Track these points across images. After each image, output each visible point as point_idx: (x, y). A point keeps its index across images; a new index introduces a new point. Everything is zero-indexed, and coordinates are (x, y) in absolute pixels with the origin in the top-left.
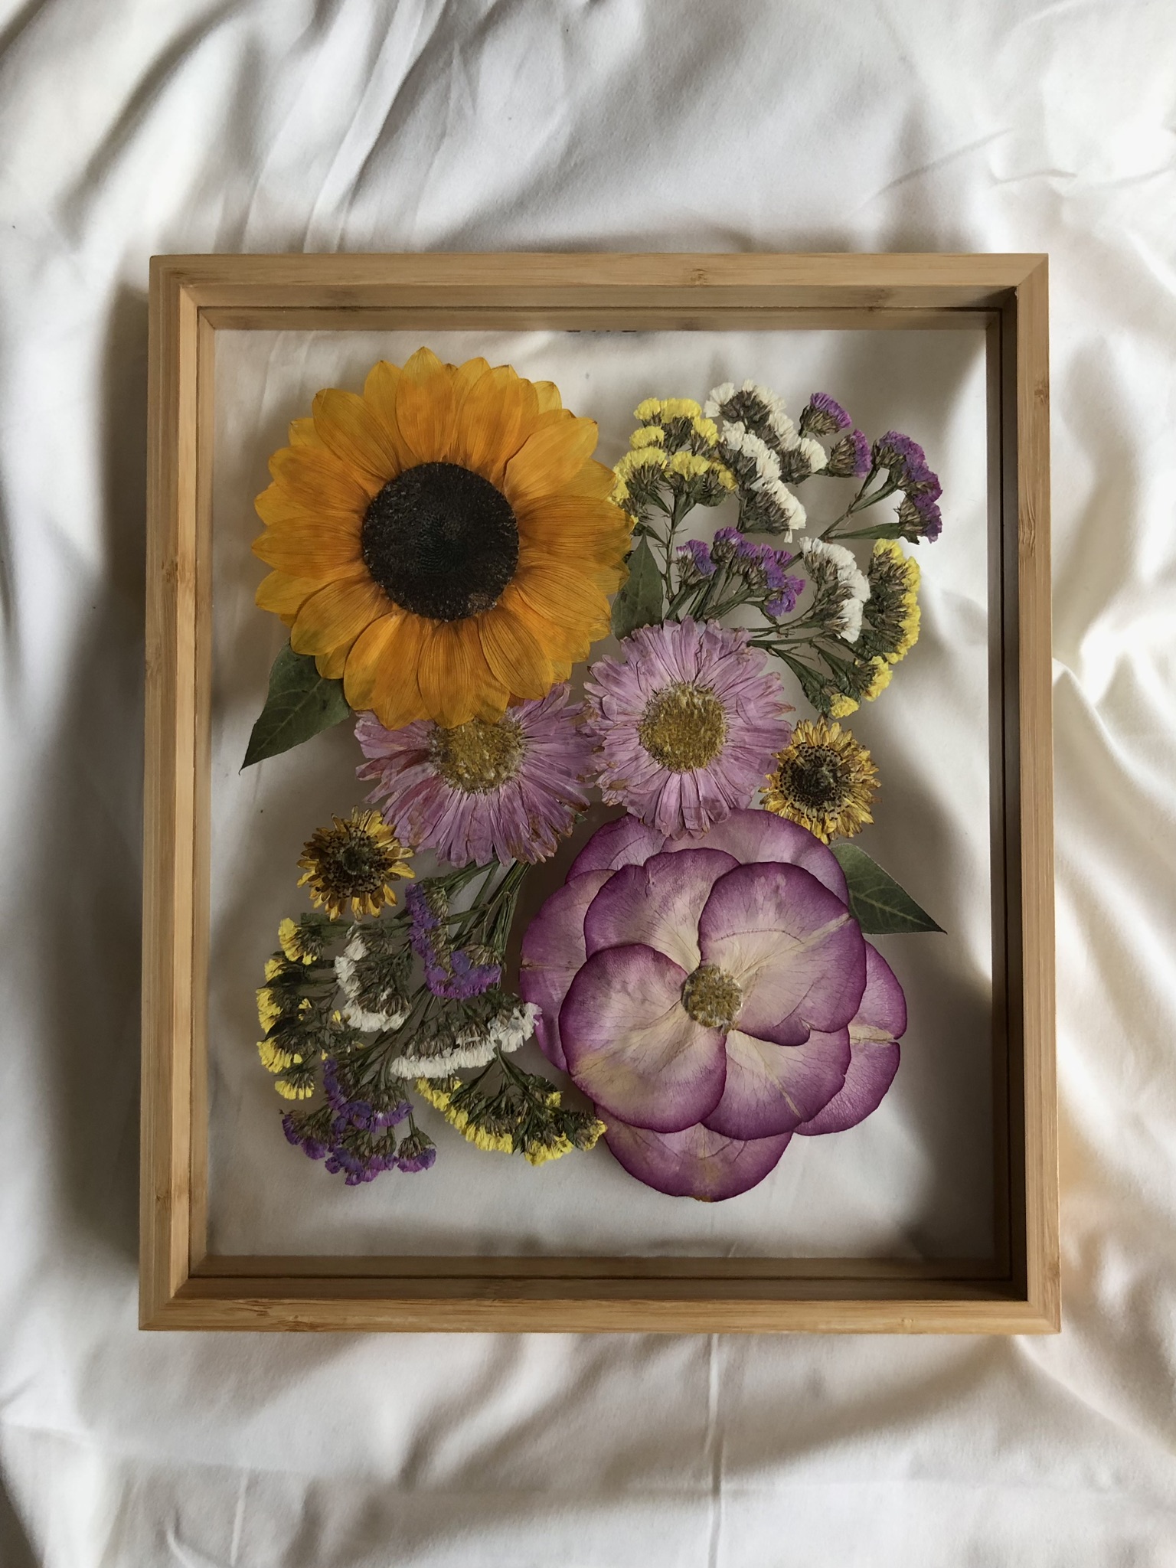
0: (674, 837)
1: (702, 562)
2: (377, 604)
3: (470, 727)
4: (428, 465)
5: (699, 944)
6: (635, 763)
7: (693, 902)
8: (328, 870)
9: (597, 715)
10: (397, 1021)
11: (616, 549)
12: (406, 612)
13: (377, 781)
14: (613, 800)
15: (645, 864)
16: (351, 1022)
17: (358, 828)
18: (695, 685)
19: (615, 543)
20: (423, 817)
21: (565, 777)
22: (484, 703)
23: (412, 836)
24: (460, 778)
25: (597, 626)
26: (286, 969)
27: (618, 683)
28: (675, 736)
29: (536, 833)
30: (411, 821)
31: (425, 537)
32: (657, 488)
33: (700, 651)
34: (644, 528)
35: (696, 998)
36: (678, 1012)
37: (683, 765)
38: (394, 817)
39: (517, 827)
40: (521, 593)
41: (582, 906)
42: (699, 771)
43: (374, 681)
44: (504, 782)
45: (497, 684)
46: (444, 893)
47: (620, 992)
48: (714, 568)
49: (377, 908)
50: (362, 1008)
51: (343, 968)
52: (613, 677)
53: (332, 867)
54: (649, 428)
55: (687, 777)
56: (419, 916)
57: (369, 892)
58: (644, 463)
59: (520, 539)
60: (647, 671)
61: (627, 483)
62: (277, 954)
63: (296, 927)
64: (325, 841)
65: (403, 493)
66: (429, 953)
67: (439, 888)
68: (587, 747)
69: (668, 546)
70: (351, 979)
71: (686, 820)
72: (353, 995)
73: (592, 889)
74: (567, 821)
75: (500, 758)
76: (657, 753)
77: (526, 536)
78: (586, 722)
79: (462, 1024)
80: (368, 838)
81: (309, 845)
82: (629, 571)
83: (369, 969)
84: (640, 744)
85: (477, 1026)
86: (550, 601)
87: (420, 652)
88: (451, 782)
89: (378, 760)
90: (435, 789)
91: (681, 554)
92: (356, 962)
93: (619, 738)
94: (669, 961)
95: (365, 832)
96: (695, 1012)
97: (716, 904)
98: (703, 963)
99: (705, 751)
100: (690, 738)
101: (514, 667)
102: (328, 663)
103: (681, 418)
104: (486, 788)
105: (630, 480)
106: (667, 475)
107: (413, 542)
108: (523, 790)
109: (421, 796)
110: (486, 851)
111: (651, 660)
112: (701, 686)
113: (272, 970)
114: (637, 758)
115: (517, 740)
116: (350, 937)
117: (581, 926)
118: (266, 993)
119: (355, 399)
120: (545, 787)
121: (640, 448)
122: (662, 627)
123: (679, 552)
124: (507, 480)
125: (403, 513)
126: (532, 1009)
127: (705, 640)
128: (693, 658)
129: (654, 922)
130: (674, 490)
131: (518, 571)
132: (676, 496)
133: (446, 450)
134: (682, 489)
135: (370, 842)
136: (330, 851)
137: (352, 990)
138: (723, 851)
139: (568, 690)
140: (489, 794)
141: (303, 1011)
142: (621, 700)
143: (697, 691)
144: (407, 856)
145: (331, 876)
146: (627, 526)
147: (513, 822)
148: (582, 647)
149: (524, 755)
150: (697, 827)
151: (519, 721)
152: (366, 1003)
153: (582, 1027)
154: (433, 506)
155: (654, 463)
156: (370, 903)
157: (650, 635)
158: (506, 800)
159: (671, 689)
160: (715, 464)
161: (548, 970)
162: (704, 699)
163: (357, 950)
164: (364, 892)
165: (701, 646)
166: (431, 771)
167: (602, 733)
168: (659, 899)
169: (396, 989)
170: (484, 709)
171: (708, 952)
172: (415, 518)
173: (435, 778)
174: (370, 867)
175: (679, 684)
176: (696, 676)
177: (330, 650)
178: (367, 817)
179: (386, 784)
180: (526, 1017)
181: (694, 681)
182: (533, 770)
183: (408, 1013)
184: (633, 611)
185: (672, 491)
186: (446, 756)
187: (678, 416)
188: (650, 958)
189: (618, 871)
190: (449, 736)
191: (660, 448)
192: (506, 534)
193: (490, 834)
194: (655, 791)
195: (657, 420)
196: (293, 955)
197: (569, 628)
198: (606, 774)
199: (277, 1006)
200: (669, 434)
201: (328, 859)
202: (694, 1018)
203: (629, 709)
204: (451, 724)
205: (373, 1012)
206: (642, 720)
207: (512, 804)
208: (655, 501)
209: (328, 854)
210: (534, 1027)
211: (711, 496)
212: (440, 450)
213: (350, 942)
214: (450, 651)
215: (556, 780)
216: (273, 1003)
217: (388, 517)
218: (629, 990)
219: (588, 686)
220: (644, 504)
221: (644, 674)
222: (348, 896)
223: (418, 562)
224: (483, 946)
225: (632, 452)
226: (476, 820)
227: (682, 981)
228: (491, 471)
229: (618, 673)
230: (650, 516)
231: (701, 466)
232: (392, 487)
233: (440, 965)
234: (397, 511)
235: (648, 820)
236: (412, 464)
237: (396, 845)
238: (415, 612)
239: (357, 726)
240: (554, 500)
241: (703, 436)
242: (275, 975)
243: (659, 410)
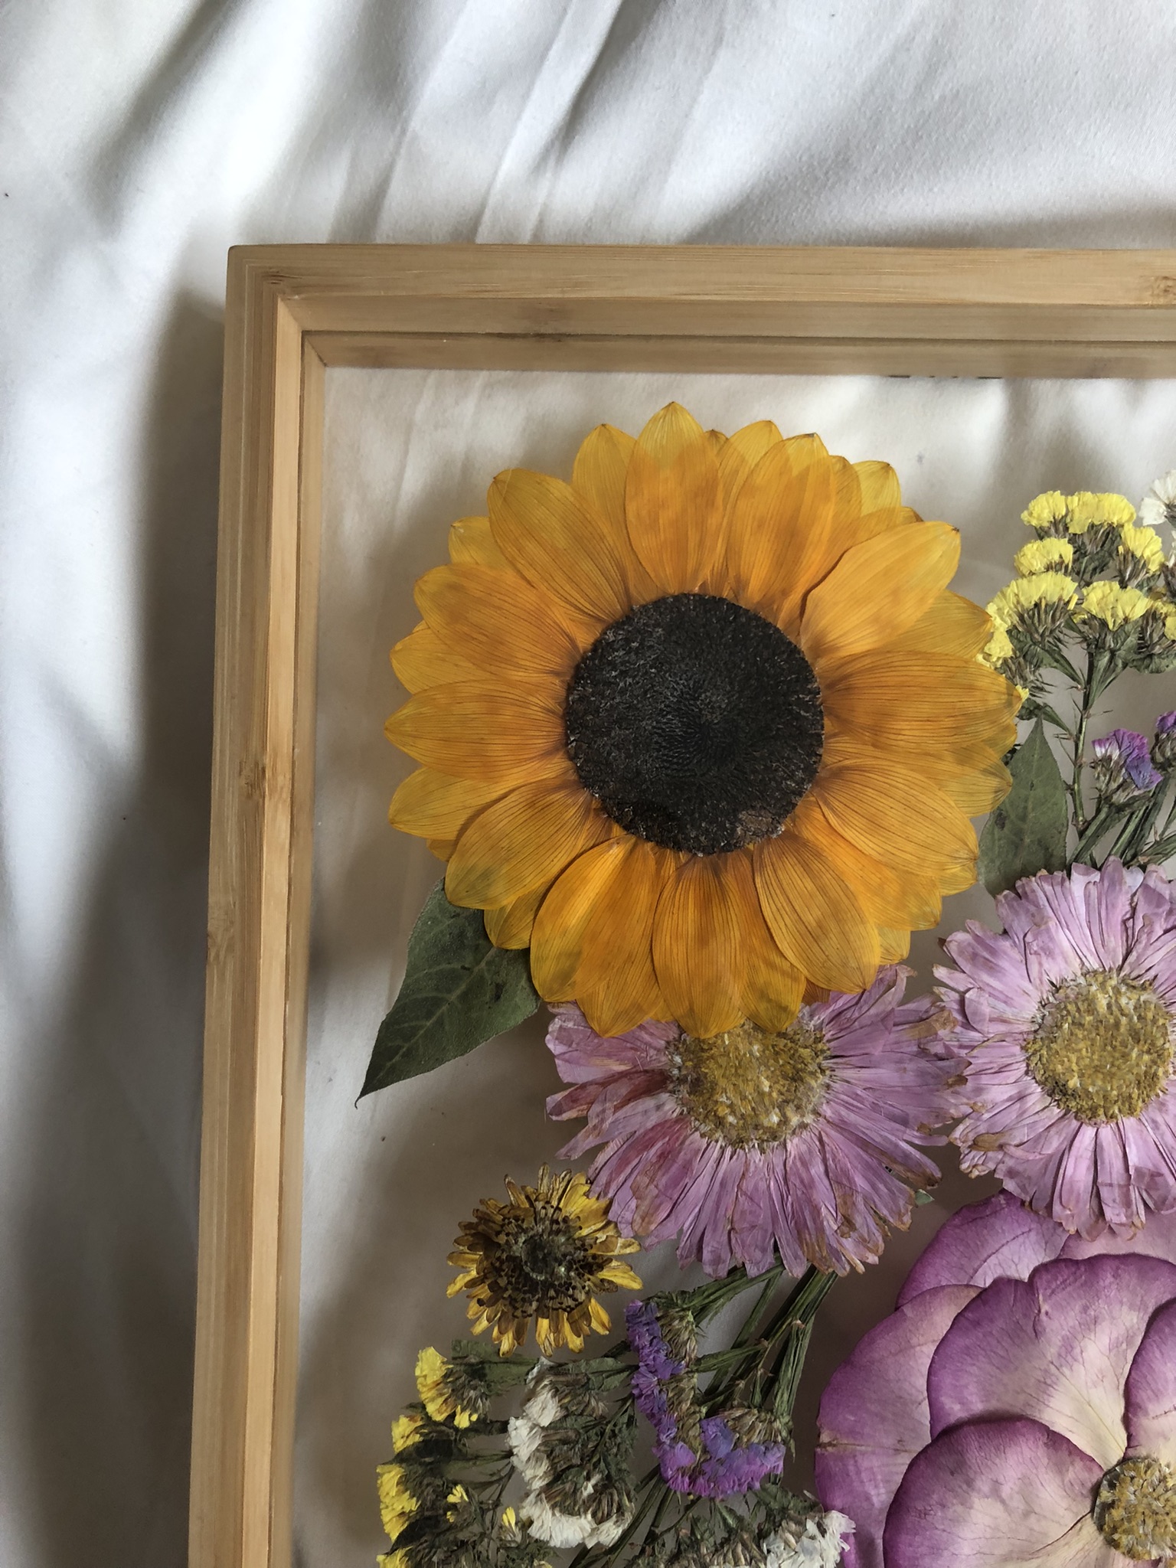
0: (1084, 1234)
1: (1137, 767)
2: (588, 825)
3: (739, 1035)
4: (677, 598)
5: (1127, 1421)
6: (1018, 1105)
7: (1115, 1346)
8: (498, 1271)
9: (955, 1021)
10: (611, 1532)
11: (991, 742)
12: (633, 839)
13: (581, 1122)
14: (980, 1168)
15: (1032, 1276)
16: (534, 1531)
17: (548, 1202)
18: (1122, 974)
19: (987, 731)
20: (656, 1187)
21: (897, 1126)
22: (763, 995)
23: (638, 1220)
24: (720, 1122)
25: (955, 869)
26: (427, 1434)
27: (992, 968)
28: (1087, 1061)
29: (848, 1222)
30: (636, 1193)
31: (670, 717)
32: (1059, 640)
33: (1133, 916)
34: (1038, 707)
35: (1117, 1514)
36: (1084, 1532)
37: (1101, 1112)
38: (608, 1185)
39: (816, 1211)
40: (825, 809)
41: (925, 1349)
42: (1129, 1123)
43: (580, 953)
44: (794, 1133)
45: (786, 966)
46: (691, 1318)
47: (987, 1497)
48: (1158, 778)
49: (579, 1336)
50: (553, 1507)
51: (522, 1437)
52: (984, 958)
53: (504, 1267)
54: (1047, 541)
55: (1107, 1133)
56: (649, 1356)
57: (565, 1310)
58: (1040, 599)
59: (826, 722)
60: (1042, 949)
61: (1009, 632)
62: (412, 1406)
63: (443, 1363)
64: (494, 1223)
65: (635, 644)
66: (665, 1419)
67: (684, 1310)
68: (936, 1077)
69: (1078, 738)
70: (535, 1457)
71: (1103, 1205)
72: (538, 1484)
73: (942, 1318)
74: (901, 1203)
75: (788, 1090)
76: (1056, 1089)
77: (837, 717)
78: (936, 1034)
79: (719, 1541)
80: (566, 1220)
81: (468, 1226)
82: (1011, 780)
83: (564, 1442)
84: (1027, 1073)
85: (744, 1545)
86: (875, 825)
87: (655, 908)
88: (704, 1128)
89: (583, 1086)
90: (678, 1138)
91: (1100, 751)
92: (543, 1428)
93: (991, 1062)
94: (1074, 1450)
95: (560, 1210)
96: (1116, 1537)
97: (1154, 1353)
98: (1131, 1452)
99: (1139, 1089)
100: (1113, 1065)
101: (814, 936)
102: (506, 921)
103: (1102, 525)
104: (763, 1141)
105: (1015, 627)
106: (1077, 619)
107: (647, 725)
108: (827, 1148)
109: (653, 1151)
110: (764, 1250)
111: (1048, 930)
112: (1133, 975)
113: (403, 1433)
114: (1021, 1098)
115: (818, 1061)
116: (532, 1385)
117: (922, 1383)
118: (393, 1473)
119: (558, 488)
120: (864, 1144)
121: (1032, 573)
122: (1069, 875)
123: (1098, 749)
124: (809, 620)
125: (634, 677)
126: (838, 1522)
127: (1141, 899)
128: (1119, 927)
129: (1049, 1381)
130: (1088, 645)
131: (822, 773)
132: (1091, 655)
133: (706, 574)
134: (1104, 642)
135: (568, 1227)
136: (502, 1239)
137: (536, 1475)
138: (1166, 1262)
139: (903, 975)
140: (768, 1151)
141: (453, 1507)
142: (996, 998)
143: (1127, 985)
144: (628, 1251)
145: (503, 1282)
146: (1009, 704)
147: (809, 1201)
148: (927, 904)
149: (828, 1087)
150: (1124, 1220)
151: (819, 1028)
152: (558, 1499)
153: (923, 1556)
154: (683, 666)
155: (1055, 599)
156: (567, 1327)
157: (1048, 888)
158: (799, 1164)
159: (1081, 980)
160: (1159, 604)
161: (863, 1454)
162: (1139, 1000)
163: (545, 1409)
164: (557, 1309)
165: (1134, 910)
166: (669, 1106)
167: (963, 1052)
168: (1057, 1341)
169: (609, 1477)
170: (762, 1007)
171: (1141, 1437)
172: (653, 686)
173: (677, 1121)
174: (568, 1270)
175: (1095, 972)
176: (1125, 960)
177: (508, 901)
178: (564, 1184)
179: (595, 1127)
180: (827, 1536)
181: (1120, 968)
182: (844, 1112)
183: (629, 1518)
184: (1016, 845)
185: (1085, 645)
186: (699, 1085)
187: (1097, 523)
188: (1041, 1443)
189: (985, 1290)
190: (703, 1050)
191: (1066, 573)
192: (802, 713)
193: (770, 1221)
194: (1051, 1156)
195: (1061, 528)
196: (439, 1411)
197: (907, 872)
198: (968, 1122)
199: (411, 1497)
200: (1079, 552)
201: (498, 1254)
202: (1113, 1543)
203: (1009, 1013)
204: (707, 1030)
205: (572, 1514)
206: (1028, 1033)
207: (808, 1170)
208: (1057, 661)
209: (499, 1244)
210: (842, 1554)
211: (1151, 656)
212: (696, 571)
213: (532, 1395)
214: (705, 905)
215: (882, 1132)
216: (406, 1490)
217: (608, 684)
218: (1004, 1495)
219: (940, 972)
220: (1037, 667)
221: (1036, 953)
222: (531, 1315)
223: (657, 758)
224: (756, 1411)
225: (1020, 581)
226: (745, 1194)
227: (1094, 1480)
228: (779, 609)
229: (993, 952)
230: (1046, 687)
231: (1135, 604)
232: (616, 634)
233: (684, 1441)
234: (623, 674)
235: (1040, 1205)
236: (650, 596)
237: (610, 1234)
238: (648, 839)
239: (550, 1029)
240: (882, 657)
241: (1138, 554)
242: (410, 1442)
243: (1064, 513)
